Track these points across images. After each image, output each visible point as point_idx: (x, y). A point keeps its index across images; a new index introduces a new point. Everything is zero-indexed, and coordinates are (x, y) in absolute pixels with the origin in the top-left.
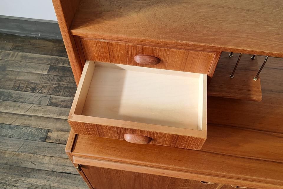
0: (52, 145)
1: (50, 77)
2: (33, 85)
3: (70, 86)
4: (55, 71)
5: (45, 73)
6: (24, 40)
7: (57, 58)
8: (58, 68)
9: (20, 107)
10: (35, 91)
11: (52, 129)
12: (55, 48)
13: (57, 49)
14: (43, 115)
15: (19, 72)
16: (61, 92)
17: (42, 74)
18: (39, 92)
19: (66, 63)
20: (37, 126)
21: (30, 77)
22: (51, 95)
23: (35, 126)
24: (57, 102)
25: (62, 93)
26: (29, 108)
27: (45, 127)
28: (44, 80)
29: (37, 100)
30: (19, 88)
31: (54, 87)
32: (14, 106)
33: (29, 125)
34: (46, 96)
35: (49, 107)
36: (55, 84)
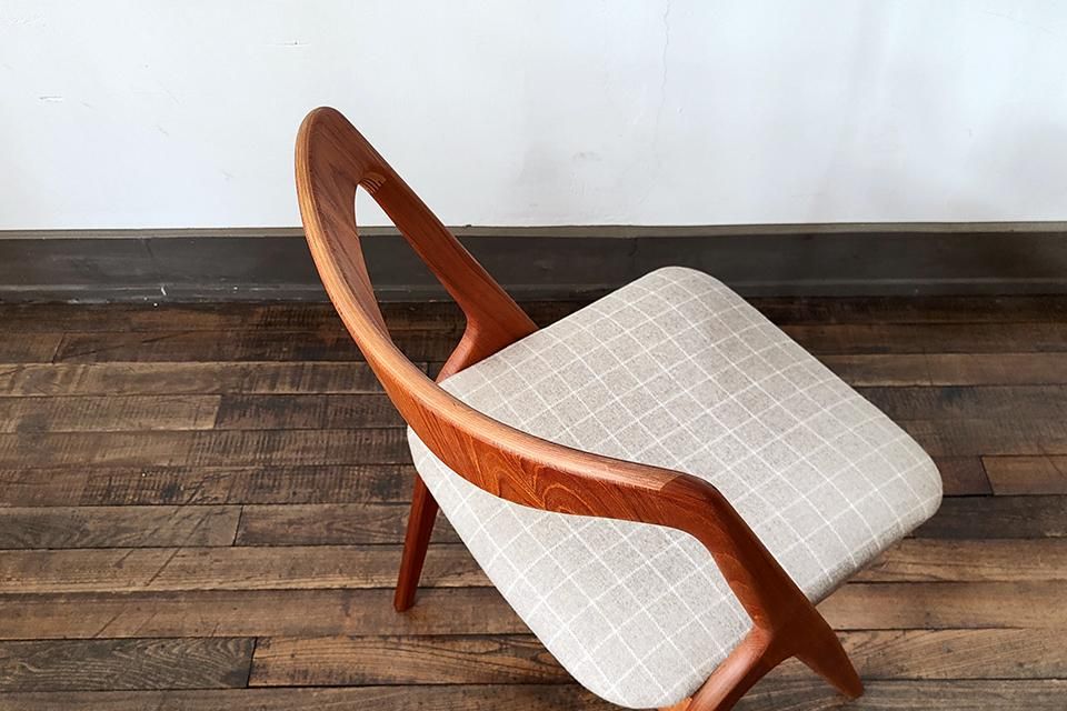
0: (276, 695)
1: (228, 437)
2: (166, 479)
3: (311, 463)
4: (244, 415)
5: (206, 428)
6: (104, 317)
7: (243, 369)
8: (255, 402)
9: (124, 565)
10: (174, 499)
11: (268, 635)
12: (229, 334)
13: (238, 335)
14: (221, 583)
15: (100, 435)
16: (279, 488)
17: (195, 431)
18: (194, 499)
19: (280, 380)
20: (205, 629)
21: (148, 448)
22: (241, 504)
23: (197, 631)
24: (271, 527)
25: (283, 492)
26: (163, 564)
27: (236, 629)
28: (205, 454)
29: (189, 531)
30: (109, 497)
31: (250, 473)
32: (102, 567)
33: (170, 630)
34: (222, 513)
35: (243, 553)
36: (252, 463)
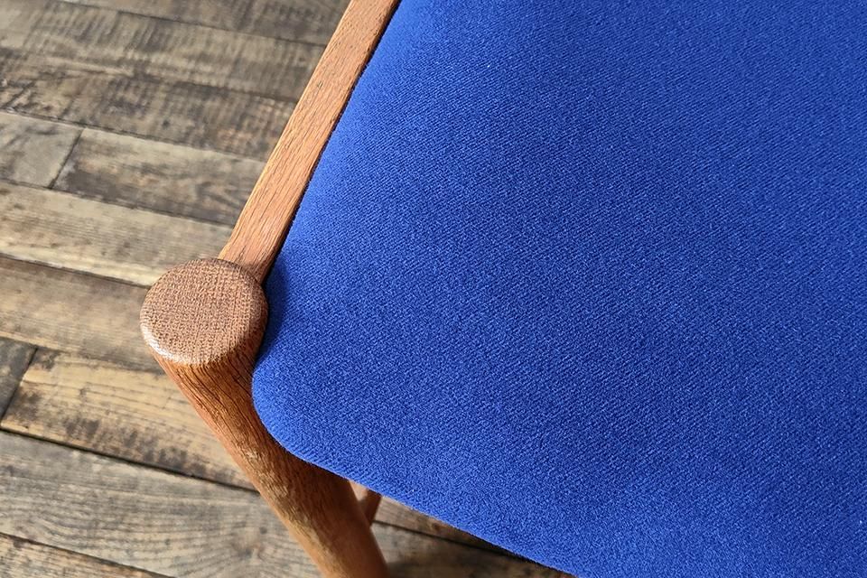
0: (36, 453)
1: (95, 18)
3: (205, 81)
11: (55, 346)
14: (11, 244)
16: (145, 110)
18: (16, 103)
22: (82, 123)
24: (115, 171)
25: (150, 119)
27: (10, 325)
28: (54, 37)
31: (110, 78)
34: (49, 133)
35: (62, 203)
36: (118, 63)
